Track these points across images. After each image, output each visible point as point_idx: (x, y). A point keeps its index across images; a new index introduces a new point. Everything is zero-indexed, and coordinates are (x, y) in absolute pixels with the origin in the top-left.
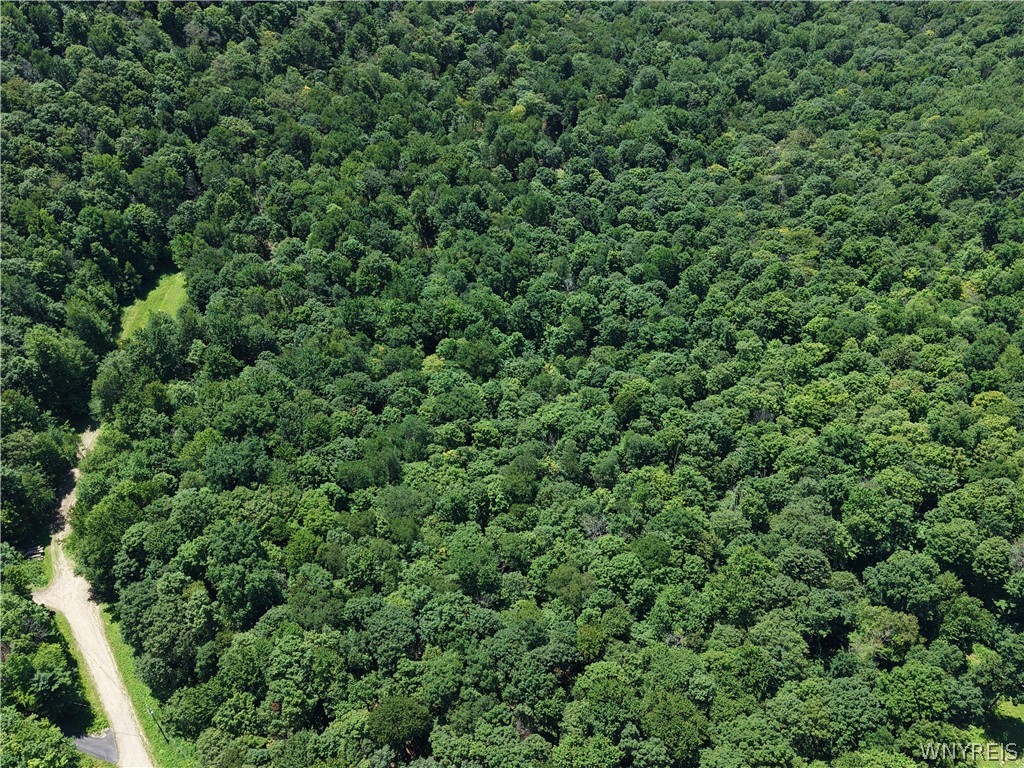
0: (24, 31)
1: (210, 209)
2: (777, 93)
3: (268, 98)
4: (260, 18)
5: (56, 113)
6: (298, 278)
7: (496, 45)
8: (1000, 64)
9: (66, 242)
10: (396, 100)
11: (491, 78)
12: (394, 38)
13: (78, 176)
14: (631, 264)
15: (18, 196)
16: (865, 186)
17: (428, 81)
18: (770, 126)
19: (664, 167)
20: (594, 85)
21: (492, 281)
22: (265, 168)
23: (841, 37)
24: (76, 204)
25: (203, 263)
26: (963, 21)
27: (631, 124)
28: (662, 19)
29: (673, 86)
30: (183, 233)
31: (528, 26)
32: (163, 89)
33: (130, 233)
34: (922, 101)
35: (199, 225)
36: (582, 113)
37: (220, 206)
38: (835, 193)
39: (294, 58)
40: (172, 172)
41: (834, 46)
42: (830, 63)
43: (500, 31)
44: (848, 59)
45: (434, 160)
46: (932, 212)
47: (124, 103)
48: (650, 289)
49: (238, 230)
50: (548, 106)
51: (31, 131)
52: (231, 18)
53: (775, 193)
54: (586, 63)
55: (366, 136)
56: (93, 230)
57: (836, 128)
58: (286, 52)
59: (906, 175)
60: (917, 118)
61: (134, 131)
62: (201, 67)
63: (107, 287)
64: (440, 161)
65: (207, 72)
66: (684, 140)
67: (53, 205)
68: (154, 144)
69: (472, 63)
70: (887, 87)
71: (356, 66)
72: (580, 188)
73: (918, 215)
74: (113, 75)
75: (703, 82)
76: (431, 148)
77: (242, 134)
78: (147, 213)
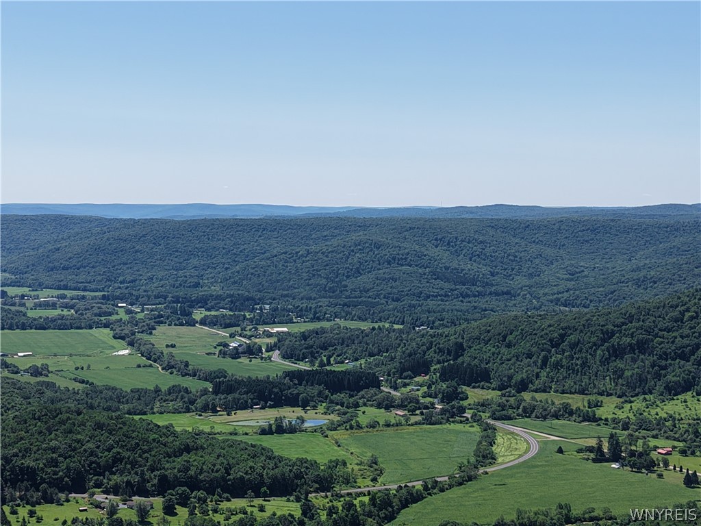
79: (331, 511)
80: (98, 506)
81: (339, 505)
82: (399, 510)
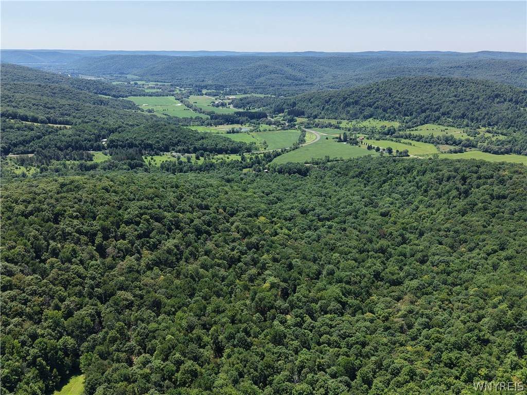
0: (29, 252)
1: (104, 339)
2: (395, 277)
3: (142, 282)
4: (143, 245)
5: (35, 290)
6: (146, 377)
7: (256, 256)
8: (501, 263)
9: (24, 358)
10: (206, 282)
11: (253, 271)
12: (207, 253)
13: (38, 322)
14: (329, 367)
15: (5, 333)
16: (448, 324)
17: (222, 272)
18: (393, 294)
19: (342, 314)
20: (304, 274)
21: (253, 377)
22: (136, 317)
23: (421, 251)
24: (34, 337)
25: (95, 369)
26: (478, 244)
27: (323, 292)
28: (334, 244)
29: (343, 274)
30: (88, 352)
31: (271, 247)
32: (91, 278)
33: (60, 353)
34: (467, 281)
35: (97, 347)
36: (298, 287)
37: (110, 337)
38: (433, 327)
39: (158, 263)
40: (88, 319)
41: (419, 255)
42: (418, 263)
43: (258, 249)
44: (427, 262)
45: (224, 311)
46: (486, 337)
47: (71, 285)
48: (341, 382)
49: (118, 350)
50: (282, 284)
51: (20, 299)
52: (129, 245)
53: (401, 328)
54: (299, 263)
55: (190, 300)
56: (40, 351)
57: (427, 294)
58: (154, 260)
59: (468, 318)
60: (466, 289)
61: (72, 299)
62: (111, 268)
63: (41, 384)
64: (227, 312)
65: (114, 270)
66: (351, 300)
67: (22, 338)
68: (81, 305)
69: (244, 264)
70: (448, 274)
71: (188, 266)
72: (299, 325)
73: (479, 339)
74: (68, 272)
75: (357, 272)
76: (222, 305)
77: (127, 300)
78: (70, 341)
79: (251, 159)
80: (174, 156)
81: (253, 157)
82: (273, 159)
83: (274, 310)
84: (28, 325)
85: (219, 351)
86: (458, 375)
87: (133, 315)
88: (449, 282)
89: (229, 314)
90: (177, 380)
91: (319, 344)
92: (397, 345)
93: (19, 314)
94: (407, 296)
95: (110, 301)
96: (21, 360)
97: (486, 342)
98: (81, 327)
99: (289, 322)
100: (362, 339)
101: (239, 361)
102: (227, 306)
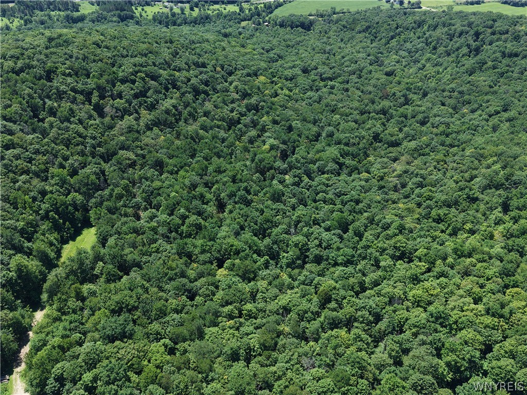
0: (26, 111)
1: (111, 195)
2: (393, 139)
3: (143, 142)
4: (141, 104)
5: (38, 150)
6: (154, 230)
7: (255, 118)
8: (502, 125)
9: (37, 212)
10: (206, 143)
11: (253, 133)
12: (206, 114)
13: (46, 179)
14: (324, 222)
15: (15, 190)
16: (440, 183)
17: (222, 134)
18: (391, 155)
19: (339, 174)
20: (303, 136)
21: (253, 230)
22: (140, 175)
23: (423, 112)
24: (43, 193)
25: (106, 222)
26: (481, 106)
27: (322, 154)
28: (336, 105)
29: (342, 136)
30: (96, 208)
31: (271, 109)
32: (91, 138)
33: (70, 208)
34: (465, 142)
35: (105, 203)
36: (297, 149)
37: (116, 194)
38: (426, 186)
39: (157, 123)
40: (93, 177)
41: (420, 117)
42: (419, 125)
43: (257, 111)
44: (427, 123)
45: (225, 171)
46: (475, 196)
47: (72, 144)
48: (334, 234)
49: (125, 206)
50: (281, 145)
51: (24, 158)
52: (127, 105)
53: (395, 187)
54: (299, 126)
55: (191, 160)
56: (51, 206)
57: (424, 155)
58: (153, 121)
59: (461, 178)
60: (463, 150)
61: (75, 158)
62: (111, 127)
63: (56, 235)
64: (227, 172)
65: (114, 129)
66: (348, 161)
67: (32, 194)
68: (85, 164)
69: (244, 125)
70: (447, 136)
71: (187, 127)
72: (297, 184)
73: (468, 197)
74: (68, 131)
75: (356, 134)
76: (223, 165)
77: (129, 159)
78: (79, 198)
79: (250, 10)
80: (166, 7)
81: (253, 7)
82: (274, 10)
83: (273, 171)
84: (35, 181)
85: (221, 207)
86: (444, 229)
87: (137, 174)
88: (447, 143)
89: (230, 174)
90: (183, 233)
91: (315, 201)
92: (390, 202)
93: (27, 172)
94: (404, 157)
95: (113, 160)
96: (34, 214)
97: (474, 200)
98: (87, 184)
99: (288, 182)
100: (356, 197)
101: (240, 216)
102: (228, 166)
